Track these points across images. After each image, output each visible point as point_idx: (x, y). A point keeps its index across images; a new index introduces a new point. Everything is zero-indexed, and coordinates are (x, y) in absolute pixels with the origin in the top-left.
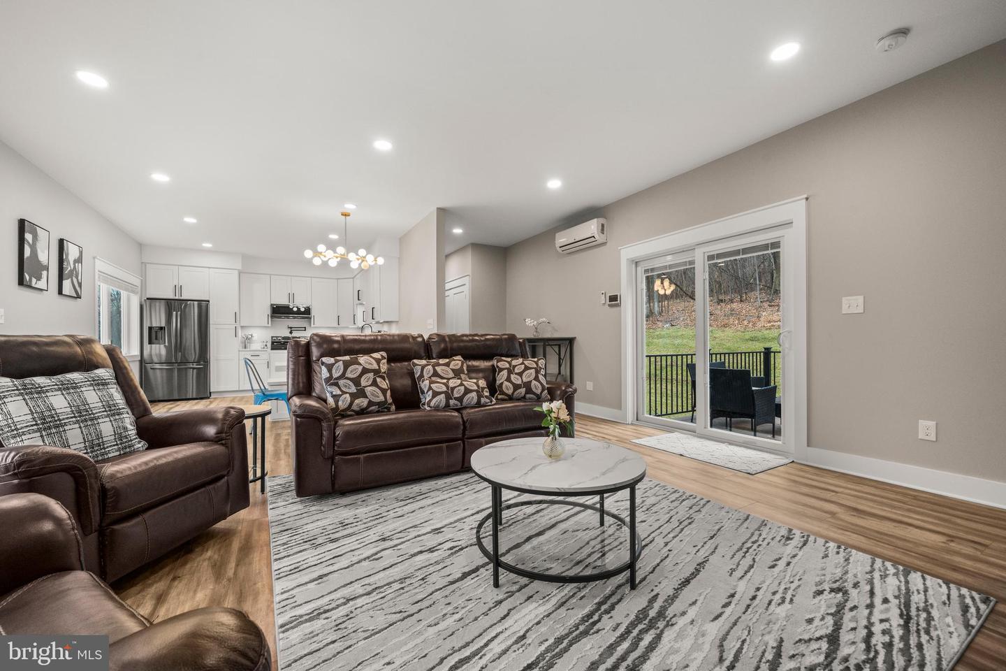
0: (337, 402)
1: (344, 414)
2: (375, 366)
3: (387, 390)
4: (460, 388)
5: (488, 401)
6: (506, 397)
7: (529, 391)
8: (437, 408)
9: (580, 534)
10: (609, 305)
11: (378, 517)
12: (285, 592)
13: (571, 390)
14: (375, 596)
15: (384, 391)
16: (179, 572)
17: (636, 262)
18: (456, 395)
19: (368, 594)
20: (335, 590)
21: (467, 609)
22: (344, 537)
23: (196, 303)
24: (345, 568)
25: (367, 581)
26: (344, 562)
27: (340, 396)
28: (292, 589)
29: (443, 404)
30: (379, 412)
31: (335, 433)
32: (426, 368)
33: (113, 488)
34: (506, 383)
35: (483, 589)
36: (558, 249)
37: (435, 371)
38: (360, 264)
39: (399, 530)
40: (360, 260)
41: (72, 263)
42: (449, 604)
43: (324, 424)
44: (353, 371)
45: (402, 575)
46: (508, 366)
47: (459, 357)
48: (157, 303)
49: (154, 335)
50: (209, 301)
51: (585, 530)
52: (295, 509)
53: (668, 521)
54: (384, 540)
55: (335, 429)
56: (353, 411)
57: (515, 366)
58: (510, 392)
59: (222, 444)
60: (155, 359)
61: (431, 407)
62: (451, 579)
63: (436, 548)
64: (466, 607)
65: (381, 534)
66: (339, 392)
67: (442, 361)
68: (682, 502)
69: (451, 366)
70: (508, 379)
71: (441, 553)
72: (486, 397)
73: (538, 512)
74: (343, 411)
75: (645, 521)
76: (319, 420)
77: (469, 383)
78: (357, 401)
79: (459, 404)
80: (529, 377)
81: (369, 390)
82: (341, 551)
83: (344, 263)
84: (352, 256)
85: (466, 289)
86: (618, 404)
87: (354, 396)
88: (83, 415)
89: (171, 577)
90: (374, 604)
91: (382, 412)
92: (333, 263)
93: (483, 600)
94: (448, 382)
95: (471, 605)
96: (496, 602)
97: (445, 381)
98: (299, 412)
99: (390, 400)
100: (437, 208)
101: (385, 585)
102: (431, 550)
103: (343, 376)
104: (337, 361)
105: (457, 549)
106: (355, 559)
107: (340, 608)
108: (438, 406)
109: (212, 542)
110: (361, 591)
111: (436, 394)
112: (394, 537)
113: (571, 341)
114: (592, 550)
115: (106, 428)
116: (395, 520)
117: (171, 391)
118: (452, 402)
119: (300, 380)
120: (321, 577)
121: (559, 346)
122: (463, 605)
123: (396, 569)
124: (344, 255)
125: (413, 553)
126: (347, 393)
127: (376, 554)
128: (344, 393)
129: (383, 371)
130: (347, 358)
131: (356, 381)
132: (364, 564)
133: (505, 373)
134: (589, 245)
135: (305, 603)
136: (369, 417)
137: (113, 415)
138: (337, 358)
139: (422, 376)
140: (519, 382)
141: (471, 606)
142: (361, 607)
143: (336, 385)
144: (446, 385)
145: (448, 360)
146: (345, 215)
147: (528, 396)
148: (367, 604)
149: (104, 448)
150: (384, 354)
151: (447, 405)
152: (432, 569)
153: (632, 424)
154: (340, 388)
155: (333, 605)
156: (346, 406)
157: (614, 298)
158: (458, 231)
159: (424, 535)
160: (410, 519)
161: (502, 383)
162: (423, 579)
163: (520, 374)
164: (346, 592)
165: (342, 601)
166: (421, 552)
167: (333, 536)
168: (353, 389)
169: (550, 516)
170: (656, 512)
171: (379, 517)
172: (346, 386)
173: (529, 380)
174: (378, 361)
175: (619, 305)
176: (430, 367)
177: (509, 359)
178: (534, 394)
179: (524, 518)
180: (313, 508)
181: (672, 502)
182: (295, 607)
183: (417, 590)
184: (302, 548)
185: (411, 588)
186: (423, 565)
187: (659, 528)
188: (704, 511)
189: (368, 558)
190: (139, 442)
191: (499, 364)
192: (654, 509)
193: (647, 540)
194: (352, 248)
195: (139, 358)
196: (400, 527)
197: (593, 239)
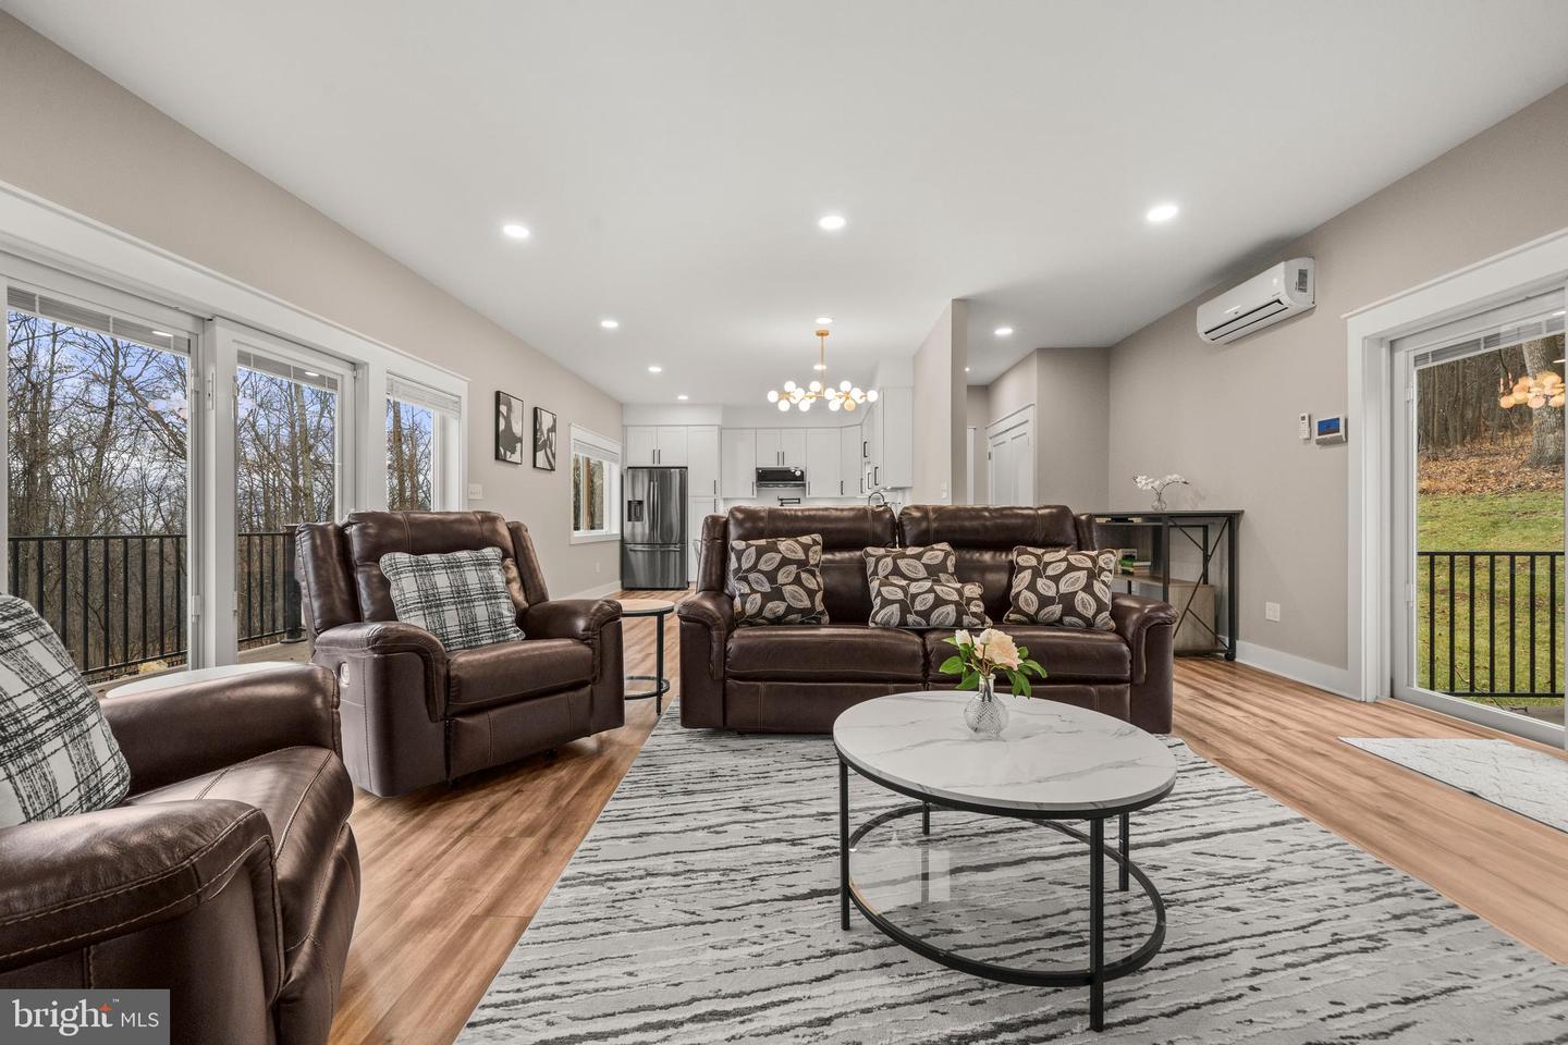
0: (743, 604)
1: (752, 621)
2: (801, 555)
3: (817, 592)
4: (926, 595)
5: (976, 621)
6: (1024, 619)
7: (1070, 609)
8: (885, 626)
9: (1061, 891)
10: (1319, 442)
11: (760, 776)
12: (595, 840)
13: (1162, 615)
14: (681, 881)
15: (811, 594)
16: (525, 787)
17: (1392, 343)
18: (918, 607)
19: (675, 875)
20: (645, 857)
21: (777, 944)
22: (703, 791)
23: (678, 470)
24: (675, 833)
25: (685, 857)
26: (679, 824)
27: (748, 595)
28: (604, 840)
29: (896, 620)
30: (803, 624)
31: (726, 646)
32: (884, 560)
33: (456, 676)
34: (1026, 593)
35: (822, 924)
36: (1202, 336)
37: (896, 566)
38: (842, 405)
39: (772, 801)
40: (844, 399)
41: (545, 432)
42: (761, 927)
43: (714, 633)
44: (769, 562)
45: (732, 865)
46: (1034, 562)
47: (945, 546)
48: (640, 473)
49: (633, 510)
50: (687, 468)
51: (1079, 887)
52: (676, 741)
53: (1303, 927)
54: (745, 809)
55: (726, 641)
56: (764, 618)
57: (1048, 564)
58: (1032, 610)
59: (588, 644)
60: (639, 540)
61: (876, 623)
62: (789, 892)
63: (803, 841)
64: (778, 940)
65: (747, 799)
66: (747, 590)
67: (911, 551)
68: (1380, 898)
69: (924, 560)
70: (1032, 587)
71: (803, 850)
72: (974, 615)
73: (1011, 830)
74: (751, 616)
75: (1237, 910)
76: (708, 628)
77: (944, 588)
78: (770, 605)
79: (924, 622)
80: (1073, 584)
81: (787, 589)
82: (682, 809)
83: (821, 404)
84: (830, 394)
85: (1029, 429)
86: (1341, 656)
87: (767, 598)
88: (461, 596)
89: (516, 789)
90: (672, 891)
91: (808, 623)
92: (805, 406)
93: (810, 941)
94: (908, 585)
95: (788, 940)
96: (828, 951)
97: (904, 583)
98: (684, 612)
99: (820, 607)
100: (953, 300)
101: (702, 871)
102: (793, 842)
103: (754, 568)
104: (748, 546)
105: (831, 851)
106: (693, 824)
107: (633, 881)
108: (888, 623)
109: (572, 762)
110: (670, 869)
111: (886, 603)
112: (761, 809)
113: (1232, 520)
114: (1067, 929)
115: (481, 612)
116: (780, 785)
117: (653, 579)
118: (911, 618)
119: (714, 570)
120: (641, 835)
121: (1206, 528)
122: (776, 937)
123: (731, 855)
124: (820, 393)
125: (767, 838)
126: (758, 592)
127: (722, 825)
128: (753, 591)
129: (812, 562)
130: (763, 542)
131: (771, 576)
132: (700, 834)
133: (1027, 575)
134: (1272, 319)
135: (605, 861)
136: (787, 629)
137: (490, 599)
138: (750, 542)
139: (875, 573)
140: (1052, 593)
141: (786, 942)
142: (655, 889)
143: (745, 579)
144: (904, 589)
145: (921, 549)
146: (822, 334)
147: (1067, 619)
148: (665, 887)
149: (478, 634)
150: (818, 537)
151: (903, 623)
152: (776, 869)
153: (1376, 704)
154: (749, 584)
155: (628, 875)
156: (754, 611)
157: (1328, 427)
158: (1004, 332)
159: (802, 817)
160: (801, 788)
161: (1019, 593)
162: (753, 879)
163: (1056, 579)
164: (651, 863)
165: (642, 873)
166: (779, 840)
167: (691, 787)
168: (767, 588)
169: (1026, 844)
170: (1284, 900)
171: (764, 775)
172: (757, 582)
173: (1071, 590)
174: (806, 548)
175: (1344, 441)
176: (889, 560)
177: (1039, 551)
178: (1080, 616)
179: (976, 835)
180: (696, 745)
181: (1348, 890)
182: (590, 862)
183: (734, 892)
184: (648, 793)
185: (731, 885)
186: (769, 860)
187: (1265, 934)
188: (1434, 935)
189: (710, 827)
190: (516, 632)
191: (1020, 560)
192: (1284, 892)
193: (1211, 948)
194: (830, 380)
195: (620, 538)
196: (778, 797)
197: (1277, 307)
